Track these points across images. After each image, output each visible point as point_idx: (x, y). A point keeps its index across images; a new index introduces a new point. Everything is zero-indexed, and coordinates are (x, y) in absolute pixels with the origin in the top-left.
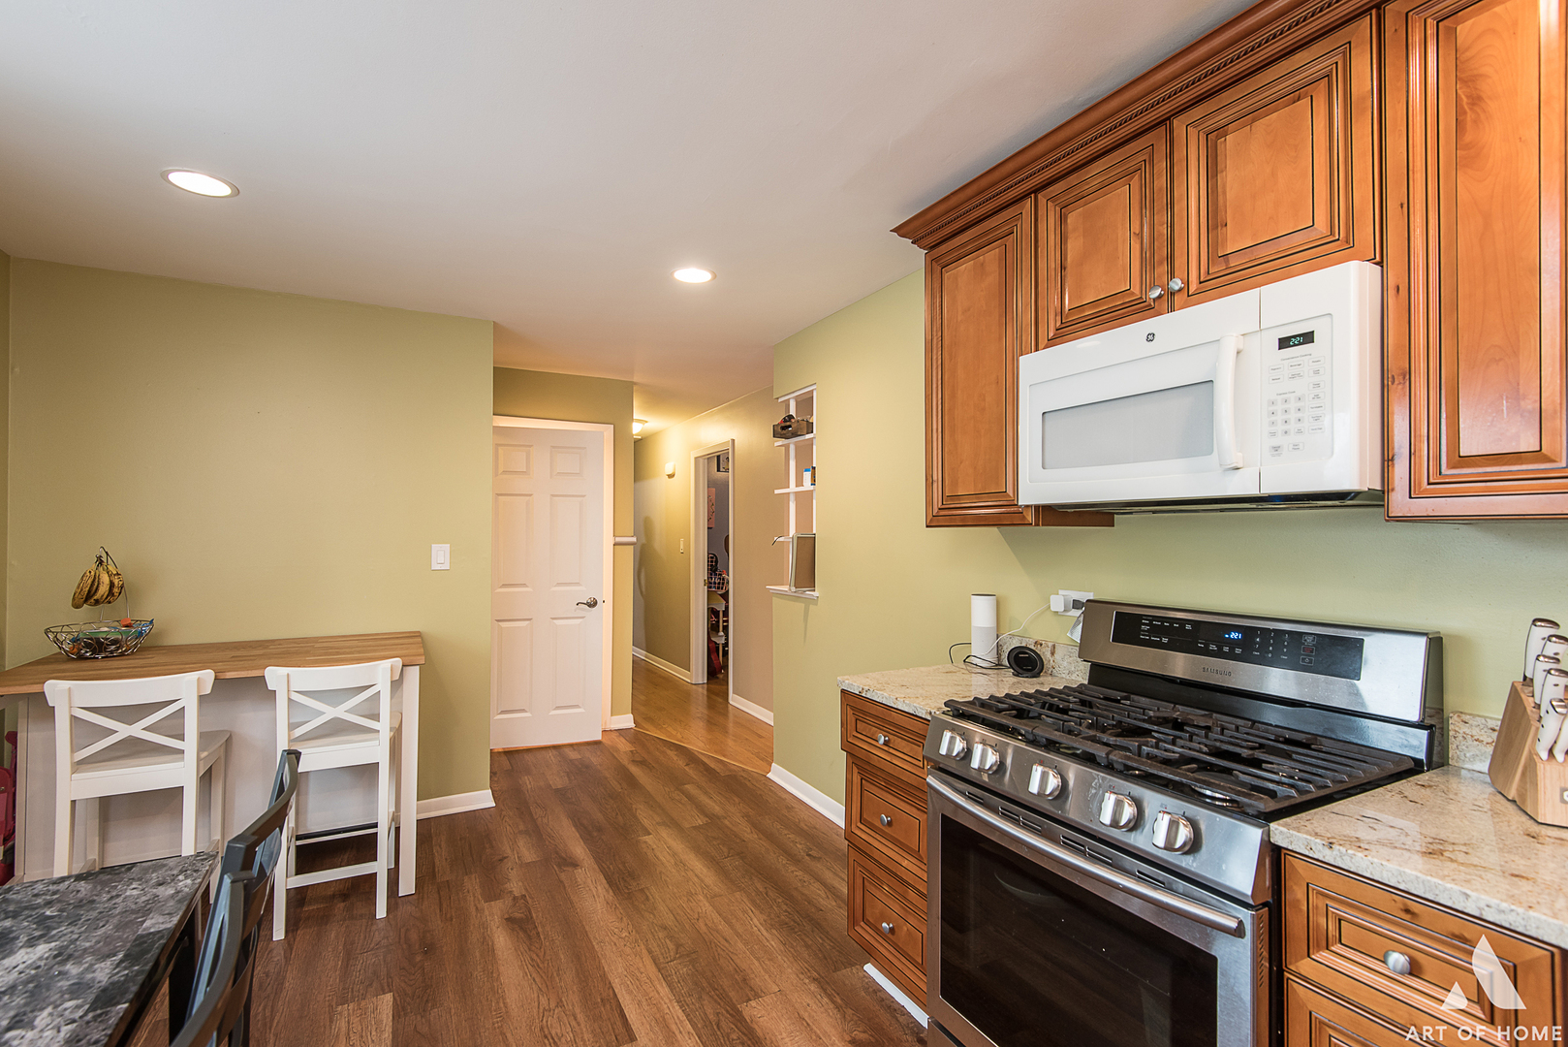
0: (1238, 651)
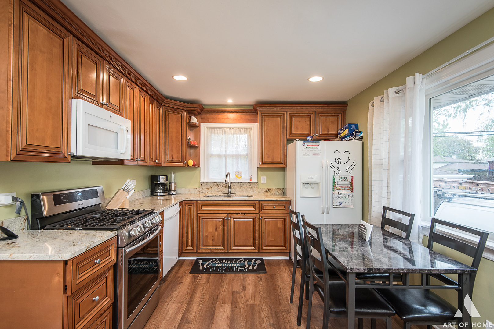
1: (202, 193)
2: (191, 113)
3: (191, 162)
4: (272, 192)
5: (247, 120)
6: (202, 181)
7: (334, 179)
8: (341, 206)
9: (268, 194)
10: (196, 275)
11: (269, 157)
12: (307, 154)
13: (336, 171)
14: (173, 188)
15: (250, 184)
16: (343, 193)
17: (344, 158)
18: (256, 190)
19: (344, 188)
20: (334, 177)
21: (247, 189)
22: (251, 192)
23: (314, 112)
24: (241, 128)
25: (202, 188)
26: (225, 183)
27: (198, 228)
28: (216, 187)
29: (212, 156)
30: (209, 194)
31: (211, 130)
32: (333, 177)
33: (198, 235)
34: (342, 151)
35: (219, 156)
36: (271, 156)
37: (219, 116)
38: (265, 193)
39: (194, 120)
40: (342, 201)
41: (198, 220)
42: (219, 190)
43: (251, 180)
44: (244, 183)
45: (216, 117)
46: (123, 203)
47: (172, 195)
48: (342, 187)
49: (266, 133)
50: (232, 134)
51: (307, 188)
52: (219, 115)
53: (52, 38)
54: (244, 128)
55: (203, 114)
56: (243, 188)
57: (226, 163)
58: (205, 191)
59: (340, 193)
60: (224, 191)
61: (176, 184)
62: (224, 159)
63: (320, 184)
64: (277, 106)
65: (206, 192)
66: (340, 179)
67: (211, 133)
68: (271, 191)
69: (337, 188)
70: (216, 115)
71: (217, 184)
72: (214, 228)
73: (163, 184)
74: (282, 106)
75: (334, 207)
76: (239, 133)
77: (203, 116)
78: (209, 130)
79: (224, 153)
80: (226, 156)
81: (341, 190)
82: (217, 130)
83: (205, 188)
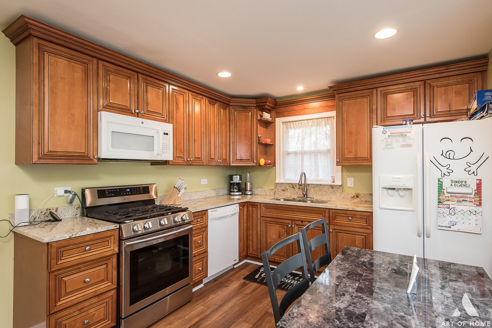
0: (130, 193)
1: (277, 195)
2: (262, 108)
3: (262, 161)
4: (363, 199)
5: (328, 107)
6: (277, 181)
7: (440, 183)
8: (453, 228)
9: (356, 200)
10: (247, 282)
11: (350, 152)
12: (390, 146)
13: (444, 170)
14: (249, 188)
15: (332, 187)
16: (459, 207)
17: (461, 149)
18: (340, 195)
19: (461, 199)
20: (441, 180)
21: (328, 193)
22: (333, 196)
23: (423, 82)
24: (320, 118)
25: (277, 189)
26: (299, 185)
27: (262, 233)
28: (291, 188)
29: (288, 154)
30: (285, 196)
31: (287, 125)
32: (439, 180)
33: (262, 239)
34: (456, 138)
35: (296, 153)
36: (353, 151)
37: (295, 108)
38: (352, 199)
39: (267, 116)
40: (456, 220)
41: (262, 224)
42: (295, 193)
43: (334, 182)
44: (324, 186)
45: (292, 110)
46: (175, 200)
47: (247, 195)
48: (456, 197)
49: (346, 121)
50: (310, 126)
51: (393, 196)
52: (294, 106)
53: (73, 66)
54: (325, 118)
55: (278, 108)
56: (323, 192)
57: (302, 161)
58: (280, 193)
59: (453, 206)
60: (301, 194)
61: (251, 184)
62: (300, 157)
63: (413, 189)
64: (360, 83)
65: (282, 194)
66: (453, 184)
67: (287, 128)
68: (360, 196)
69: (447, 198)
70: (292, 106)
71: (293, 186)
72: (278, 234)
73: (238, 184)
74: (367, 81)
75: (439, 228)
76: (318, 125)
77: (279, 110)
78: (285, 125)
79: (300, 150)
80: (303, 153)
81: (456, 202)
82: (293, 124)
83: (280, 189)
